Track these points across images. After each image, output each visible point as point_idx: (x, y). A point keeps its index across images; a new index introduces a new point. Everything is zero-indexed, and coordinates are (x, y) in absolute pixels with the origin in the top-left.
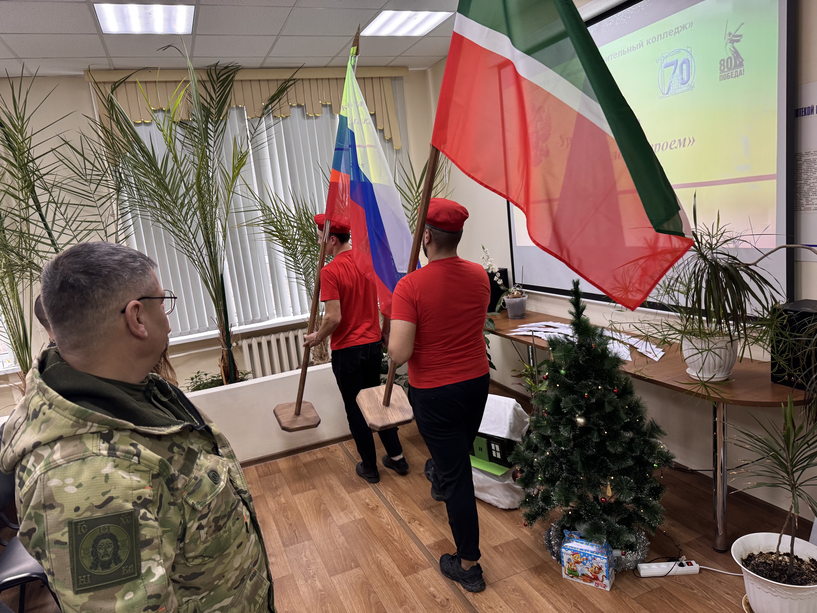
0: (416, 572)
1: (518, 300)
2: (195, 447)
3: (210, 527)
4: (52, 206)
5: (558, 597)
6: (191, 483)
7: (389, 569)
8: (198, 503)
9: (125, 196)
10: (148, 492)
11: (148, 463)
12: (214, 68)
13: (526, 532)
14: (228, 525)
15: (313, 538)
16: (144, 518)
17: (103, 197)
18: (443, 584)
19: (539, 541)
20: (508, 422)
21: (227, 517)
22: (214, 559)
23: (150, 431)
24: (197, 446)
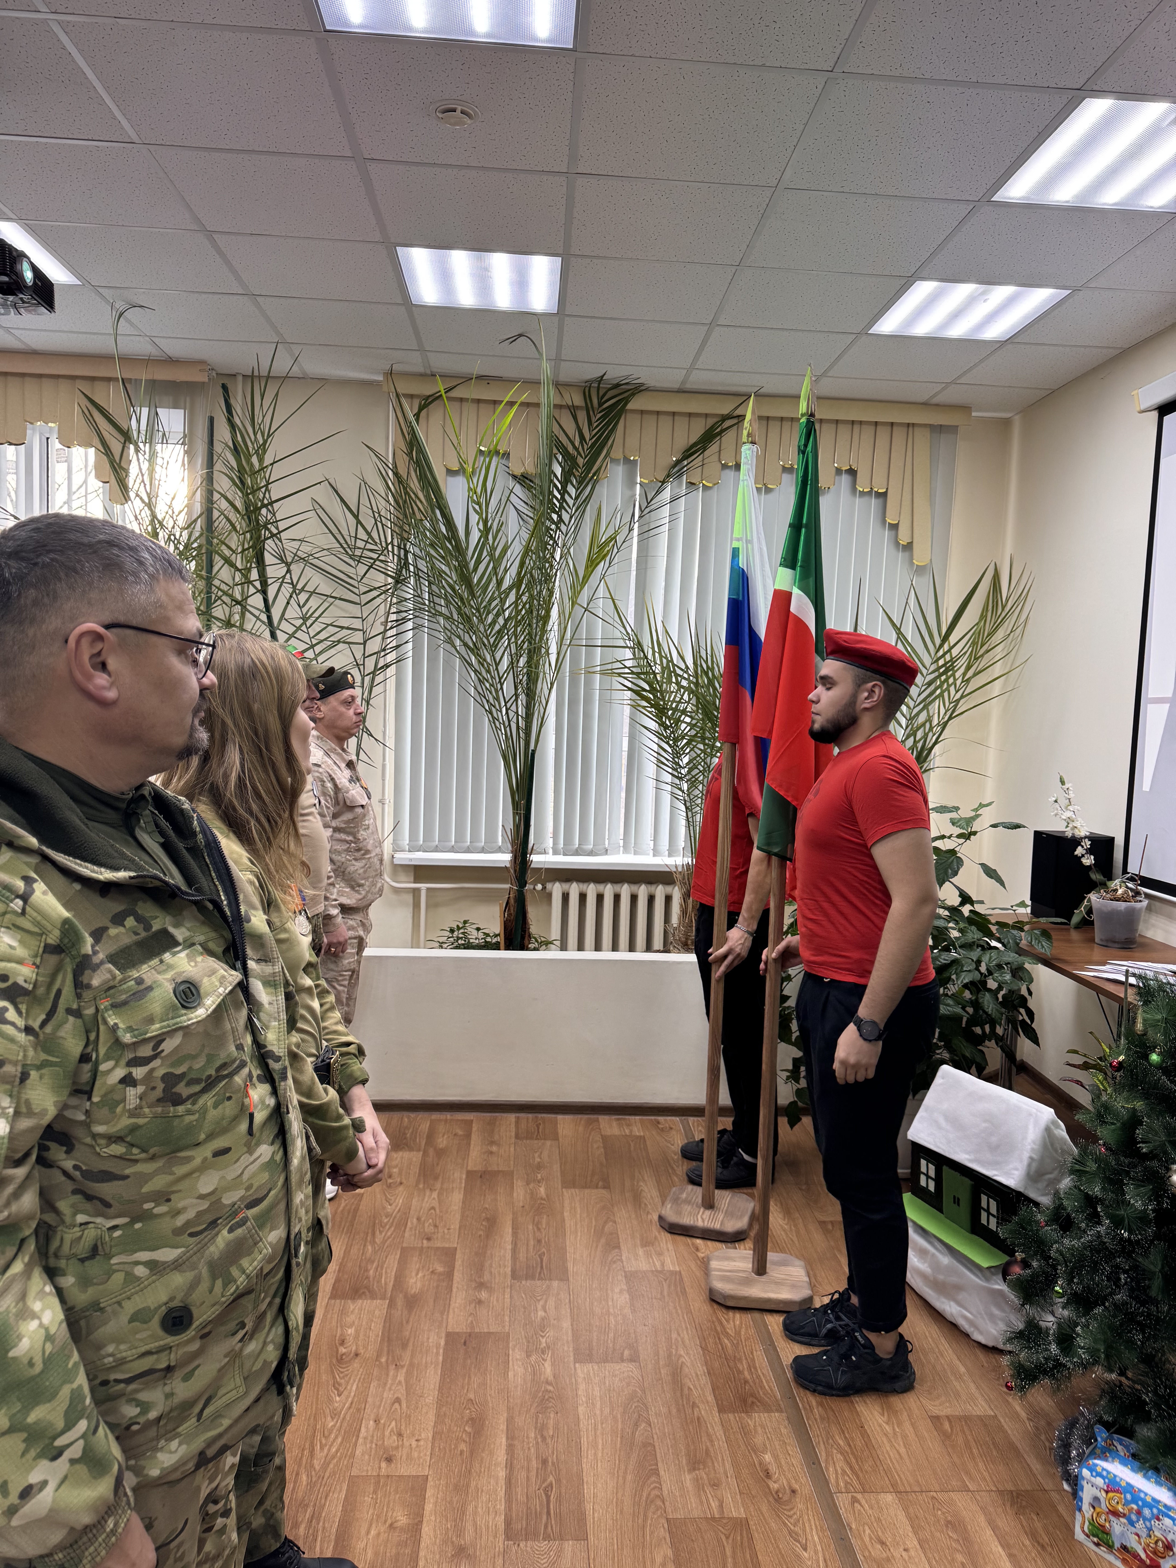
0: (747, 1412)
1: (1122, 905)
2: (180, 934)
3: (154, 1088)
4: (287, 590)
6: (125, 986)
7: (695, 1386)
8: (130, 1029)
10: (24, 973)
11: (40, 918)
12: (596, 384)
13: (1018, 1408)
14: (201, 1102)
15: (571, 1279)
17: (375, 589)
18: (795, 1457)
19: (1043, 1437)
20: (1026, 1156)
21: (203, 1085)
22: (153, 1158)
23: (73, 866)
24: (188, 934)
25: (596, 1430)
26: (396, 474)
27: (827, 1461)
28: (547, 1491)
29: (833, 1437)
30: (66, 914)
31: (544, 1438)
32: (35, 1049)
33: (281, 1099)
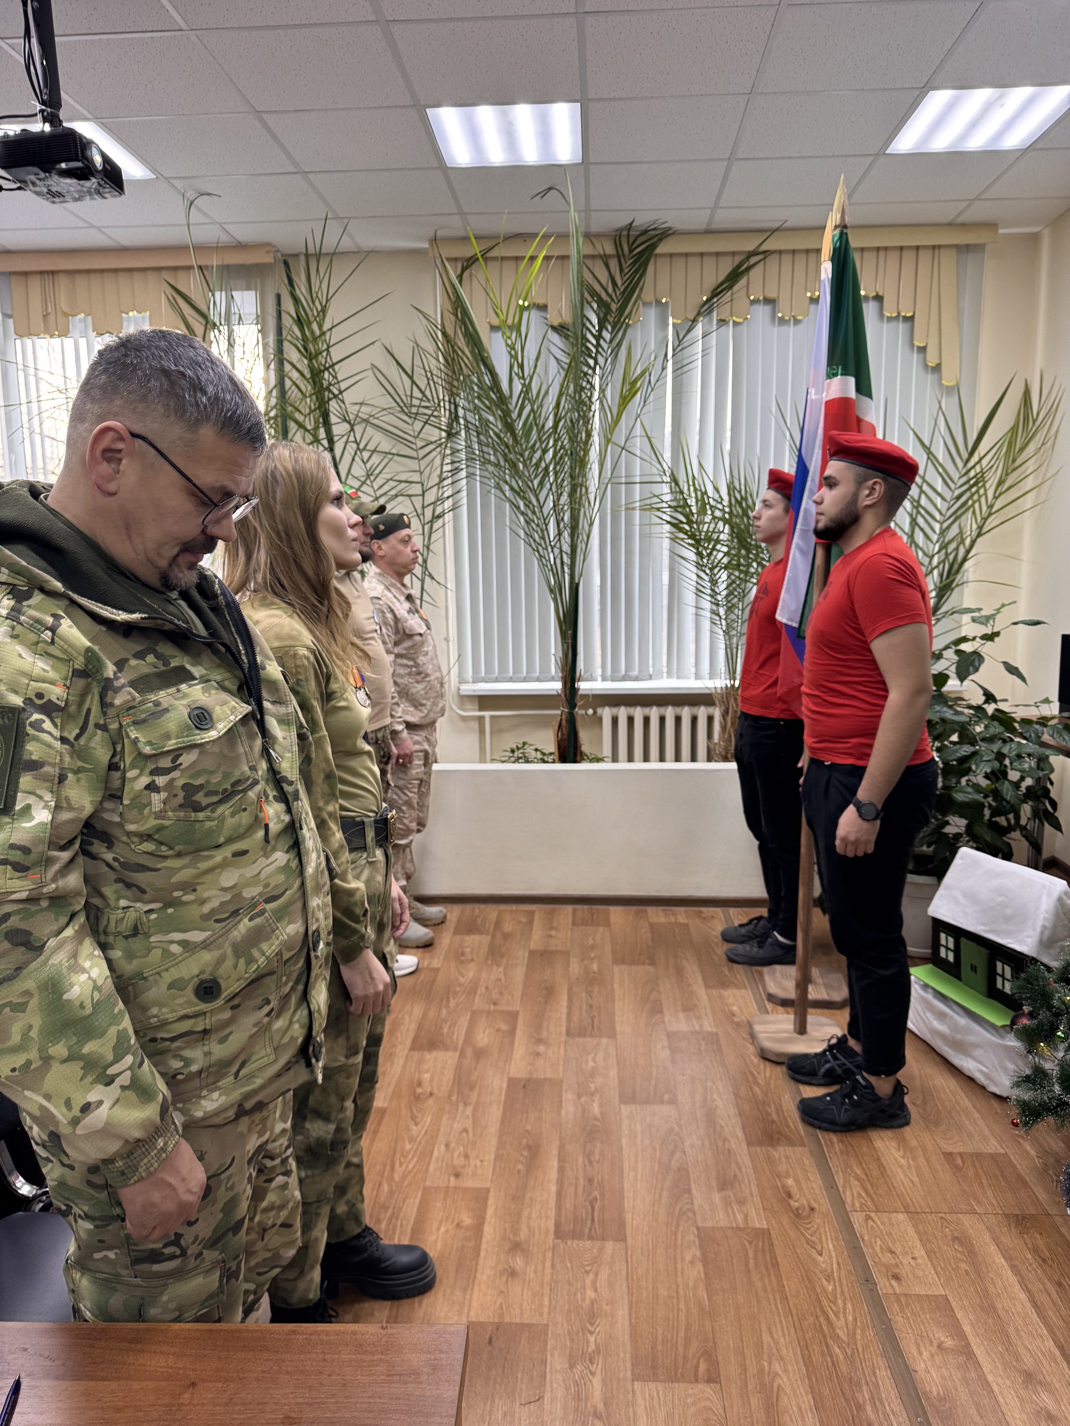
0: (773, 1146)
2: (196, 671)
3: (175, 796)
4: (351, 448)
5: (1049, 1285)
6: (144, 707)
7: (727, 1125)
8: (149, 743)
10: (56, 693)
11: (67, 647)
12: (625, 233)
13: (1028, 1148)
14: (220, 810)
15: (618, 1036)
16: (37, 726)
17: (429, 443)
18: (816, 1182)
19: (1051, 1172)
20: (1039, 924)
21: (220, 796)
22: (179, 855)
23: (95, 608)
24: (204, 672)
25: (636, 1157)
26: (444, 334)
27: (844, 1187)
28: (592, 1204)
29: (851, 1168)
30: (88, 644)
31: (591, 1162)
32: (72, 757)
33: (295, 817)
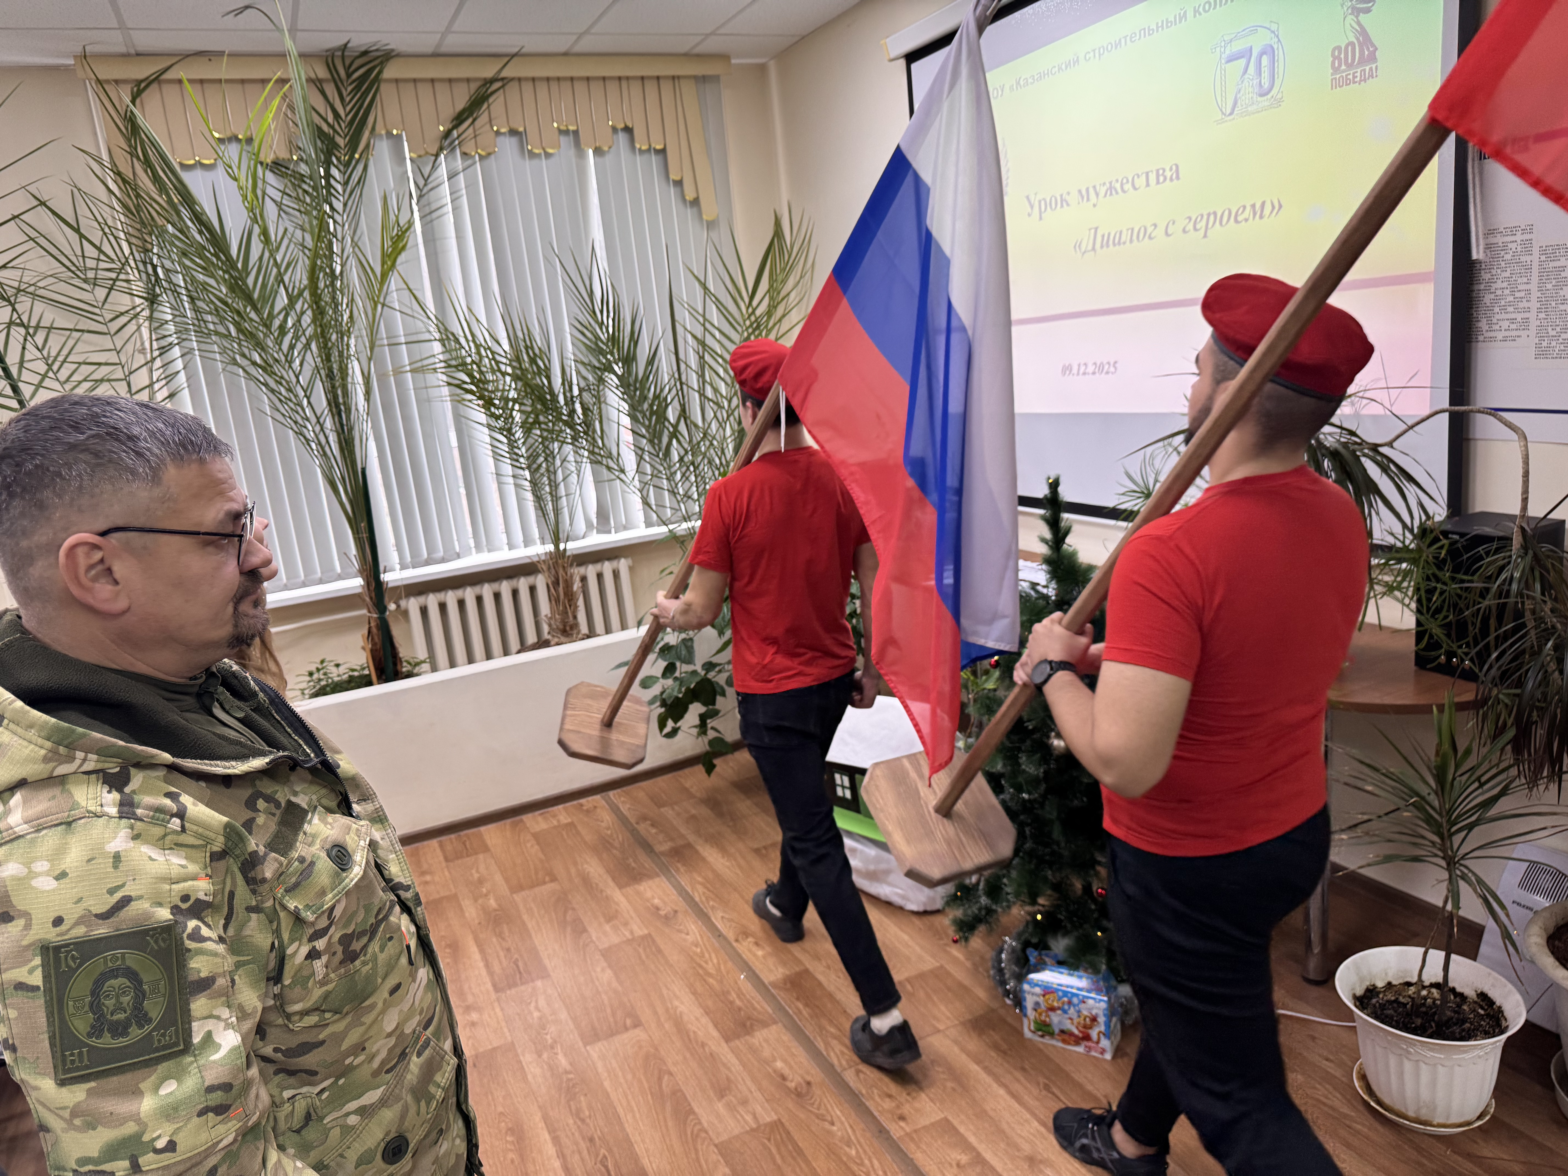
0: (749, 1034)
2: (301, 800)
3: (334, 953)
4: (18, 333)
5: (1016, 1074)
6: (291, 869)
7: (698, 1029)
8: (308, 907)
9: (166, 312)
10: (202, 888)
11: (201, 830)
12: (340, 53)
13: (956, 953)
14: (370, 950)
15: (551, 974)
16: (196, 936)
17: (122, 314)
18: (801, 1056)
21: (369, 934)
22: (344, 1016)
23: (205, 767)
24: (305, 797)
26: (117, 174)
27: (826, 1049)
28: (603, 1163)
29: (824, 1029)
30: (225, 819)
31: (583, 1121)
